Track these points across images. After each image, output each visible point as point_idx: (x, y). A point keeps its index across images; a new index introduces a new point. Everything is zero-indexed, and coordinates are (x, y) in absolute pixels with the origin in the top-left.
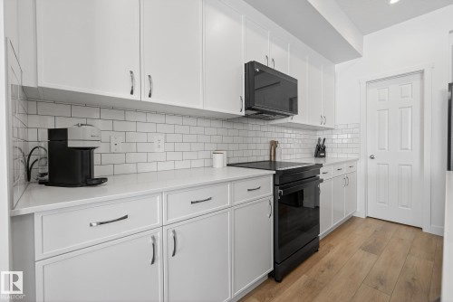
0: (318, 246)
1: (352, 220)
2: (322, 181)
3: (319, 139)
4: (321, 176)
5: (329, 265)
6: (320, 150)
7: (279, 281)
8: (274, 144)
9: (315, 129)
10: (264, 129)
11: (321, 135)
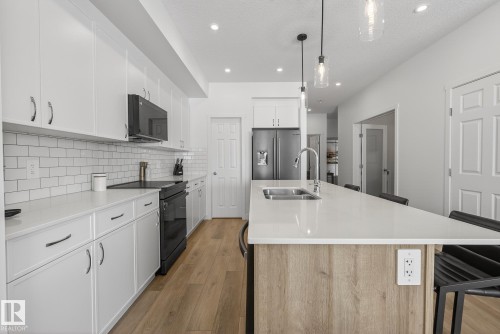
0: (186, 244)
1: (203, 223)
2: (188, 194)
3: (178, 160)
4: (187, 190)
5: (196, 254)
6: (178, 169)
7: (165, 274)
8: (143, 166)
9: (173, 151)
10: (135, 150)
11: (177, 156)
